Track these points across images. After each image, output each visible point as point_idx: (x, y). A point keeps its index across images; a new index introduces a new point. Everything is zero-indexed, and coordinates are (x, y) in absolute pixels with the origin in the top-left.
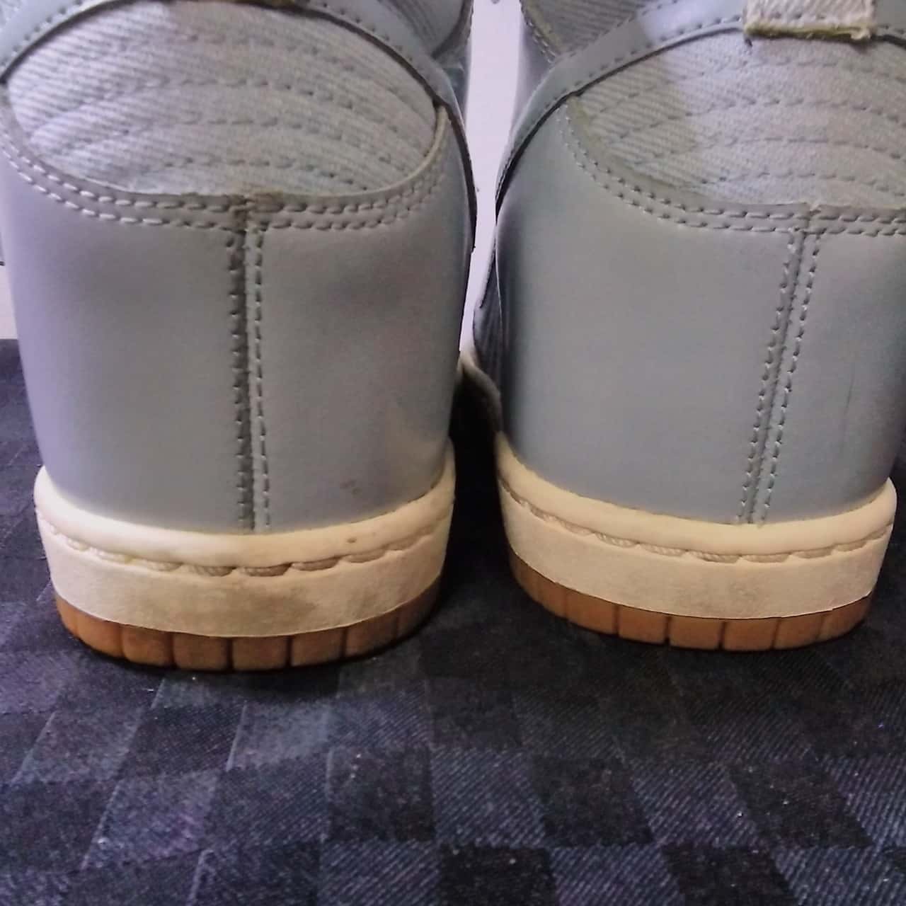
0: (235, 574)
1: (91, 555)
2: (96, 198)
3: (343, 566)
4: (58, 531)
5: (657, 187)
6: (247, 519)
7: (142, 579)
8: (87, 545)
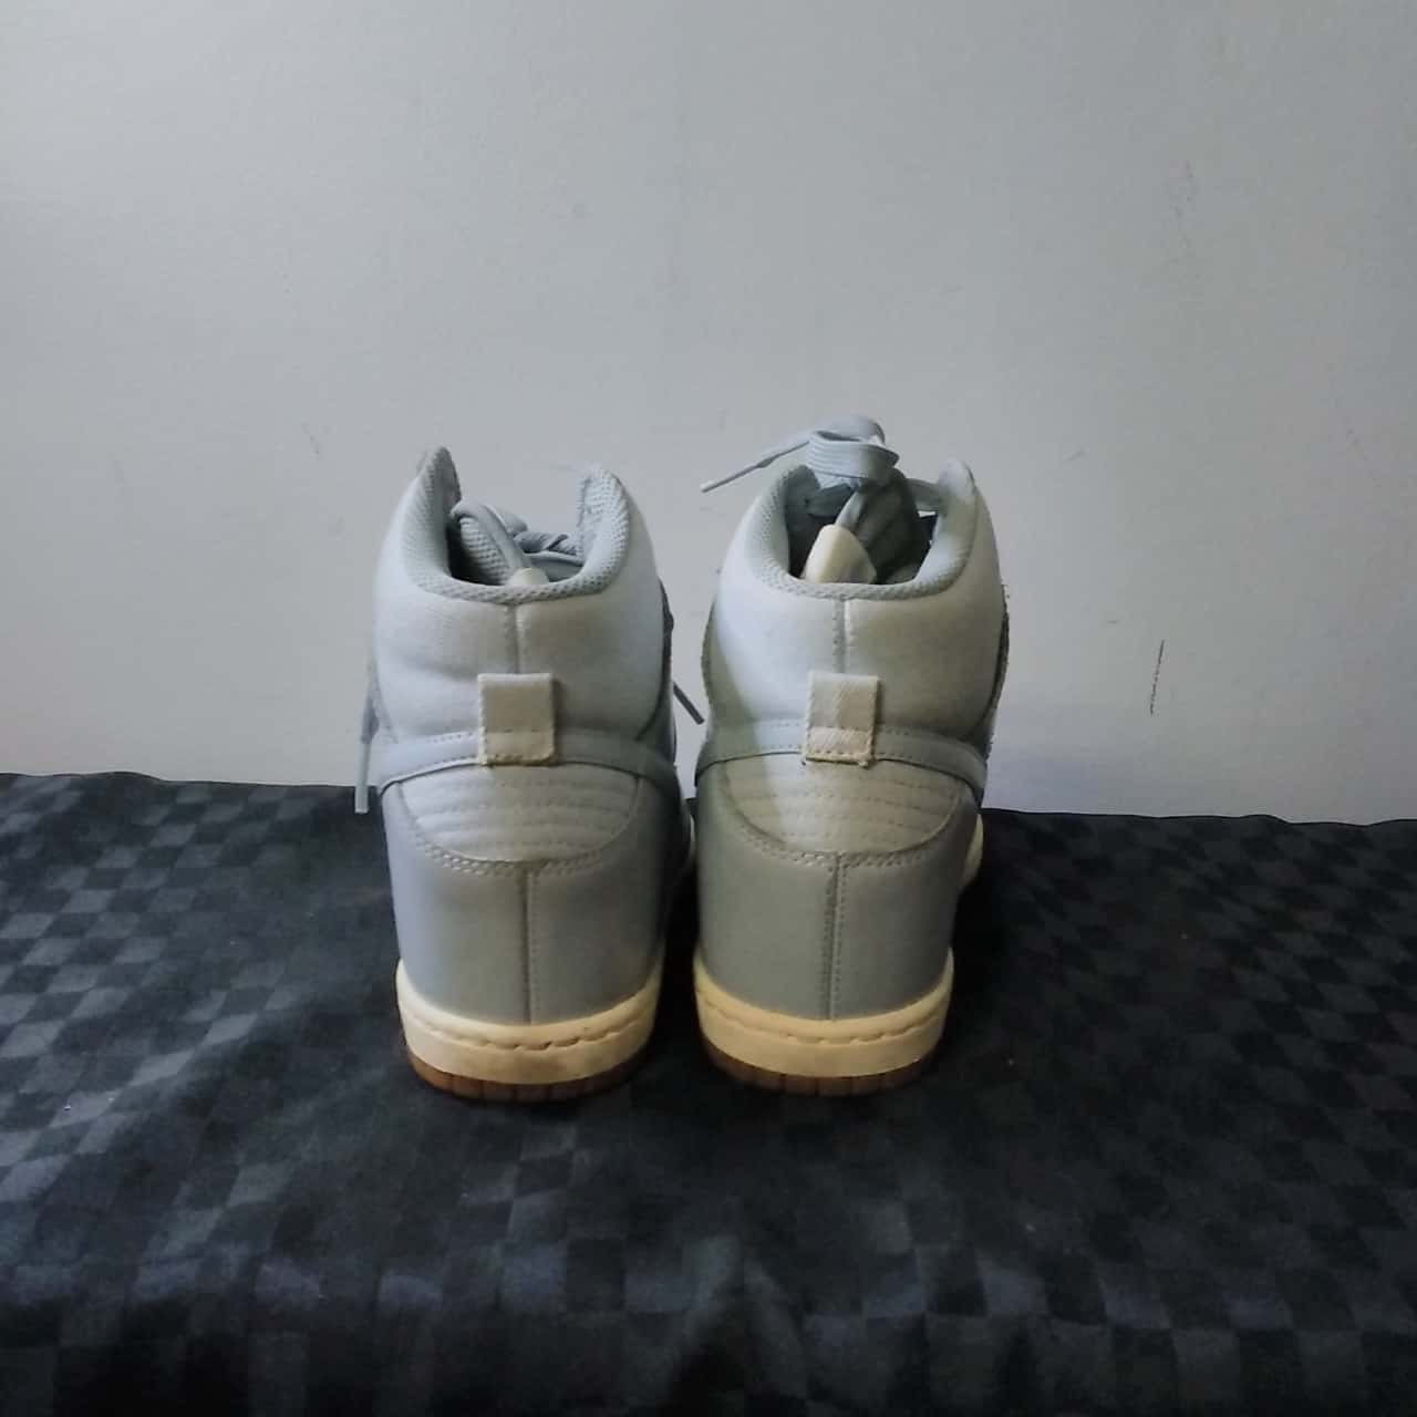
0: (519, 1048)
1: (437, 1034)
2: (451, 859)
3: (581, 1044)
4: (417, 1017)
5: (762, 833)
6: (526, 1017)
7: (468, 1049)
8: (436, 1028)
